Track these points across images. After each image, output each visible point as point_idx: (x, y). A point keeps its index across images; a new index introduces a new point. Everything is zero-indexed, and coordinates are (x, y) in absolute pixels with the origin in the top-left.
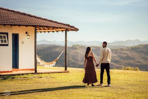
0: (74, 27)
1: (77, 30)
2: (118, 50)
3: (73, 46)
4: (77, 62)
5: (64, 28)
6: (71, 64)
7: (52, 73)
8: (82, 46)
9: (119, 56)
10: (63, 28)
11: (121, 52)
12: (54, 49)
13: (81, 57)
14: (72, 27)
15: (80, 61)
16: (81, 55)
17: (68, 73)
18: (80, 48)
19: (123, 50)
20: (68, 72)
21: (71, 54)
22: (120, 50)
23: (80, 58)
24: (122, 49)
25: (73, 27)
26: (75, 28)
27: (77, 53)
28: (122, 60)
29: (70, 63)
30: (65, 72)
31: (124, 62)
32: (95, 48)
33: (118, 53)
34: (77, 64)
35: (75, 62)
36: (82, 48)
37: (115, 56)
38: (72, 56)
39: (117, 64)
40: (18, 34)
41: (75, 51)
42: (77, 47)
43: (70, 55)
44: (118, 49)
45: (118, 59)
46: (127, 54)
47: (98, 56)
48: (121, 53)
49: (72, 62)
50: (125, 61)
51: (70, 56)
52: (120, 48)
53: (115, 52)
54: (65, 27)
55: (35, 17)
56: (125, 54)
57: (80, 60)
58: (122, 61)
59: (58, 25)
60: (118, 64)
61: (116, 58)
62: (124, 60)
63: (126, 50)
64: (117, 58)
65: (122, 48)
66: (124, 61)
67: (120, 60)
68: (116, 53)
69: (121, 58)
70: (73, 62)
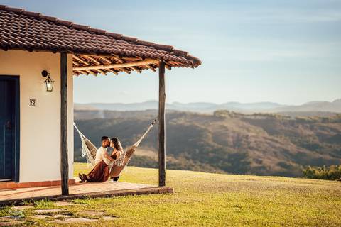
0: (186, 53)
1: (194, 63)
2: (315, 121)
3: (215, 113)
4: (225, 148)
5: (155, 58)
6: (212, 152)
7: (117, 195)
8: (235, 114)
9: (319, 135)
10: (149, 57)
11: (324, 126)
12: (175, 120)
13: (233, 137)
14: (178, 53)
15: (231, 147)
16: (234, 132)
17: (166, 197)
18: (232, 117)
19: (328, 122)
20: (169, 191)
21: (212, 131)
22: (320, 121)
23: (231, 140)
24: (325, 120)
25: (184, 54)
26: (189, 58)
27: (225, 127)
28: (324, 144)
29: (210, 149)
30: (158, 192)
31: (331, 147)
32: (264, 118)
33: (315, 127)
34: (225, 153)
35: (221, 149)
36: (236, 117)
37: (310, 136)
38: (213, 134)
39: (314, 152)
40: (18, 77)
41: (219, 123)
42: (223, 115)
43: (210, 132)
44: (316, 119)
45: (317, 141)
46: (337, 131)
47: (272, 135)
48: (323, 128)
49: (213, 147)
50: (333, 145)
51: (210, 135)
52: (321, 116)
53: (308, 125)
54: (156, 54)
55: (69, 25)
56: (332, 129)
57: (232, 144)
58: (326, 146)
59: (135, 48)
60: (317, 152)
61: (311, 138)
62: (330, 143)
63: (335, 122)
64: (314, 138)
65: (325, 117)
66: (329, 145)
67: (320, 144)
68: (312, 128)
69: (323, 138)
70: (215, 148)
